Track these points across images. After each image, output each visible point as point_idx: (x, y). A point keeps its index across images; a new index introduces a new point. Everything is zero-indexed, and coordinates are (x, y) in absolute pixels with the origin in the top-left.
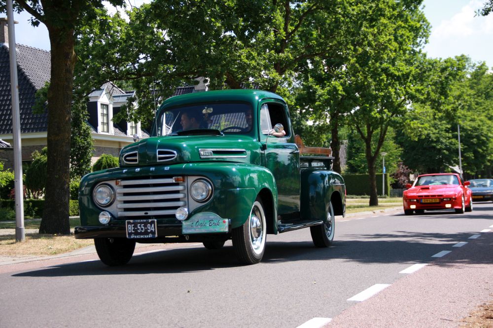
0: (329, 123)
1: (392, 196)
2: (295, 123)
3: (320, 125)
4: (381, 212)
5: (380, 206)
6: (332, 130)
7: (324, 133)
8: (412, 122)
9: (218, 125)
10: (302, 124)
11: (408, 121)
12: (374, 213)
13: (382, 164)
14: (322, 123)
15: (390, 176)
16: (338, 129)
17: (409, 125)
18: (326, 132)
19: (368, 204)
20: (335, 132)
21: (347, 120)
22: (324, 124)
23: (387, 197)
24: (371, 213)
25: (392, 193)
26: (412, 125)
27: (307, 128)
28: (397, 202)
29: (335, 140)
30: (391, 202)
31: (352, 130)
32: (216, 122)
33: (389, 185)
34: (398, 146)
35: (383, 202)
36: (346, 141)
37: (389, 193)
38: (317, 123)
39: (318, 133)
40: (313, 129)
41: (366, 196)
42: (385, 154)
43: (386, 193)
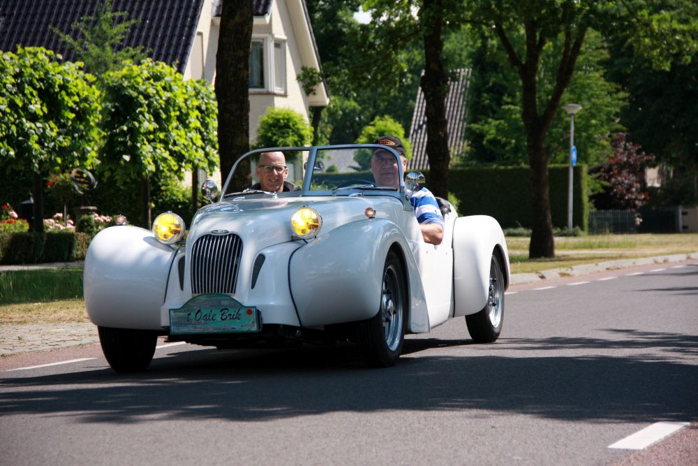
0: (417, 18)
1: (595, 230)
2: (317, 16)
3: (393, 25)
4: (563, 275)
5: (560, 259)
6: (426, 39)
7: (402, 47)
8: (656, 17)
9: (92, 18)
10: (339, 21)
11: (645, 12)
12: (542, 277)
13: (569, 139)
14: (398, 19)
15: (590, 173)
16: (442, 37)
17: (648, 25)
18: (408, 44)
19: (527, 253)
20: (433, 45)
21: (469, 8)
22: (403, 21)
23: (581, 232)
24: (534, 277)
25: (595, 223)
26: (655, 25)
27: (354, 33)
28: (607, 247)
29: (434, 66)
30: (591, 247)
31: (484, 38)
32: (87, 9)
33: (585, 199)
34: (612, 86)
35: (569, 249)
36: (464, 72)
37: (586, 221)
38: (384, 18)
39: (387, 47)
40: (371, 36)
41: (521, 230)
42: (577, 109)
43: (578, 221)
